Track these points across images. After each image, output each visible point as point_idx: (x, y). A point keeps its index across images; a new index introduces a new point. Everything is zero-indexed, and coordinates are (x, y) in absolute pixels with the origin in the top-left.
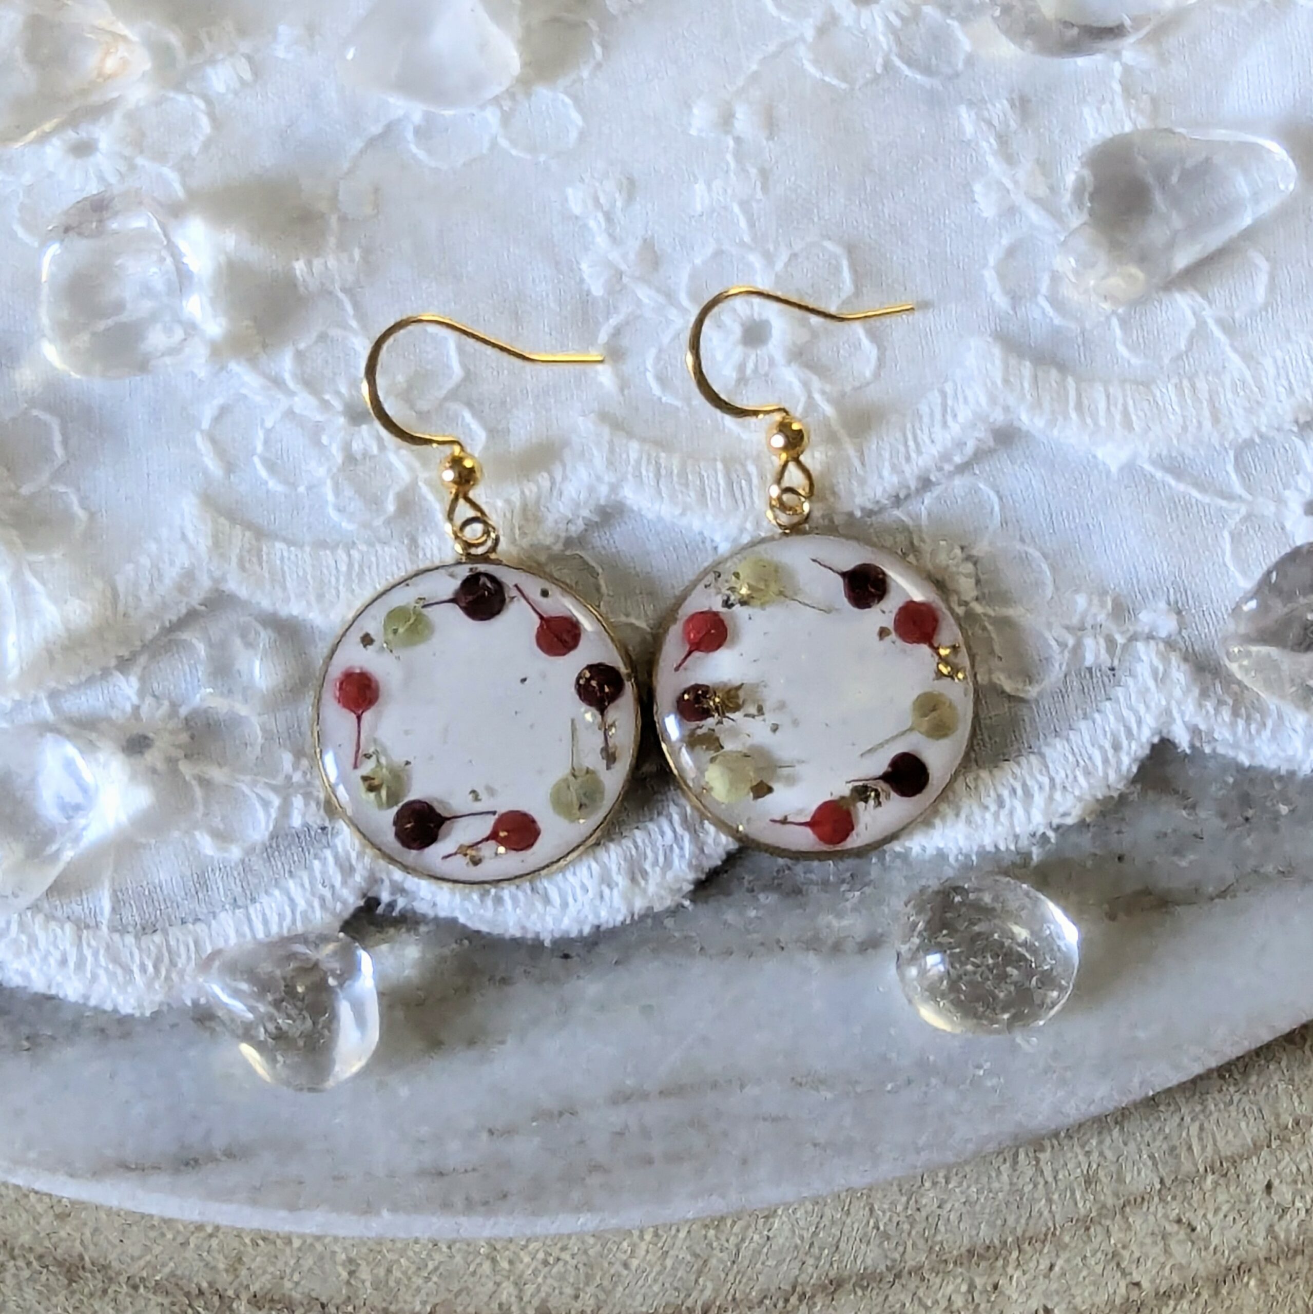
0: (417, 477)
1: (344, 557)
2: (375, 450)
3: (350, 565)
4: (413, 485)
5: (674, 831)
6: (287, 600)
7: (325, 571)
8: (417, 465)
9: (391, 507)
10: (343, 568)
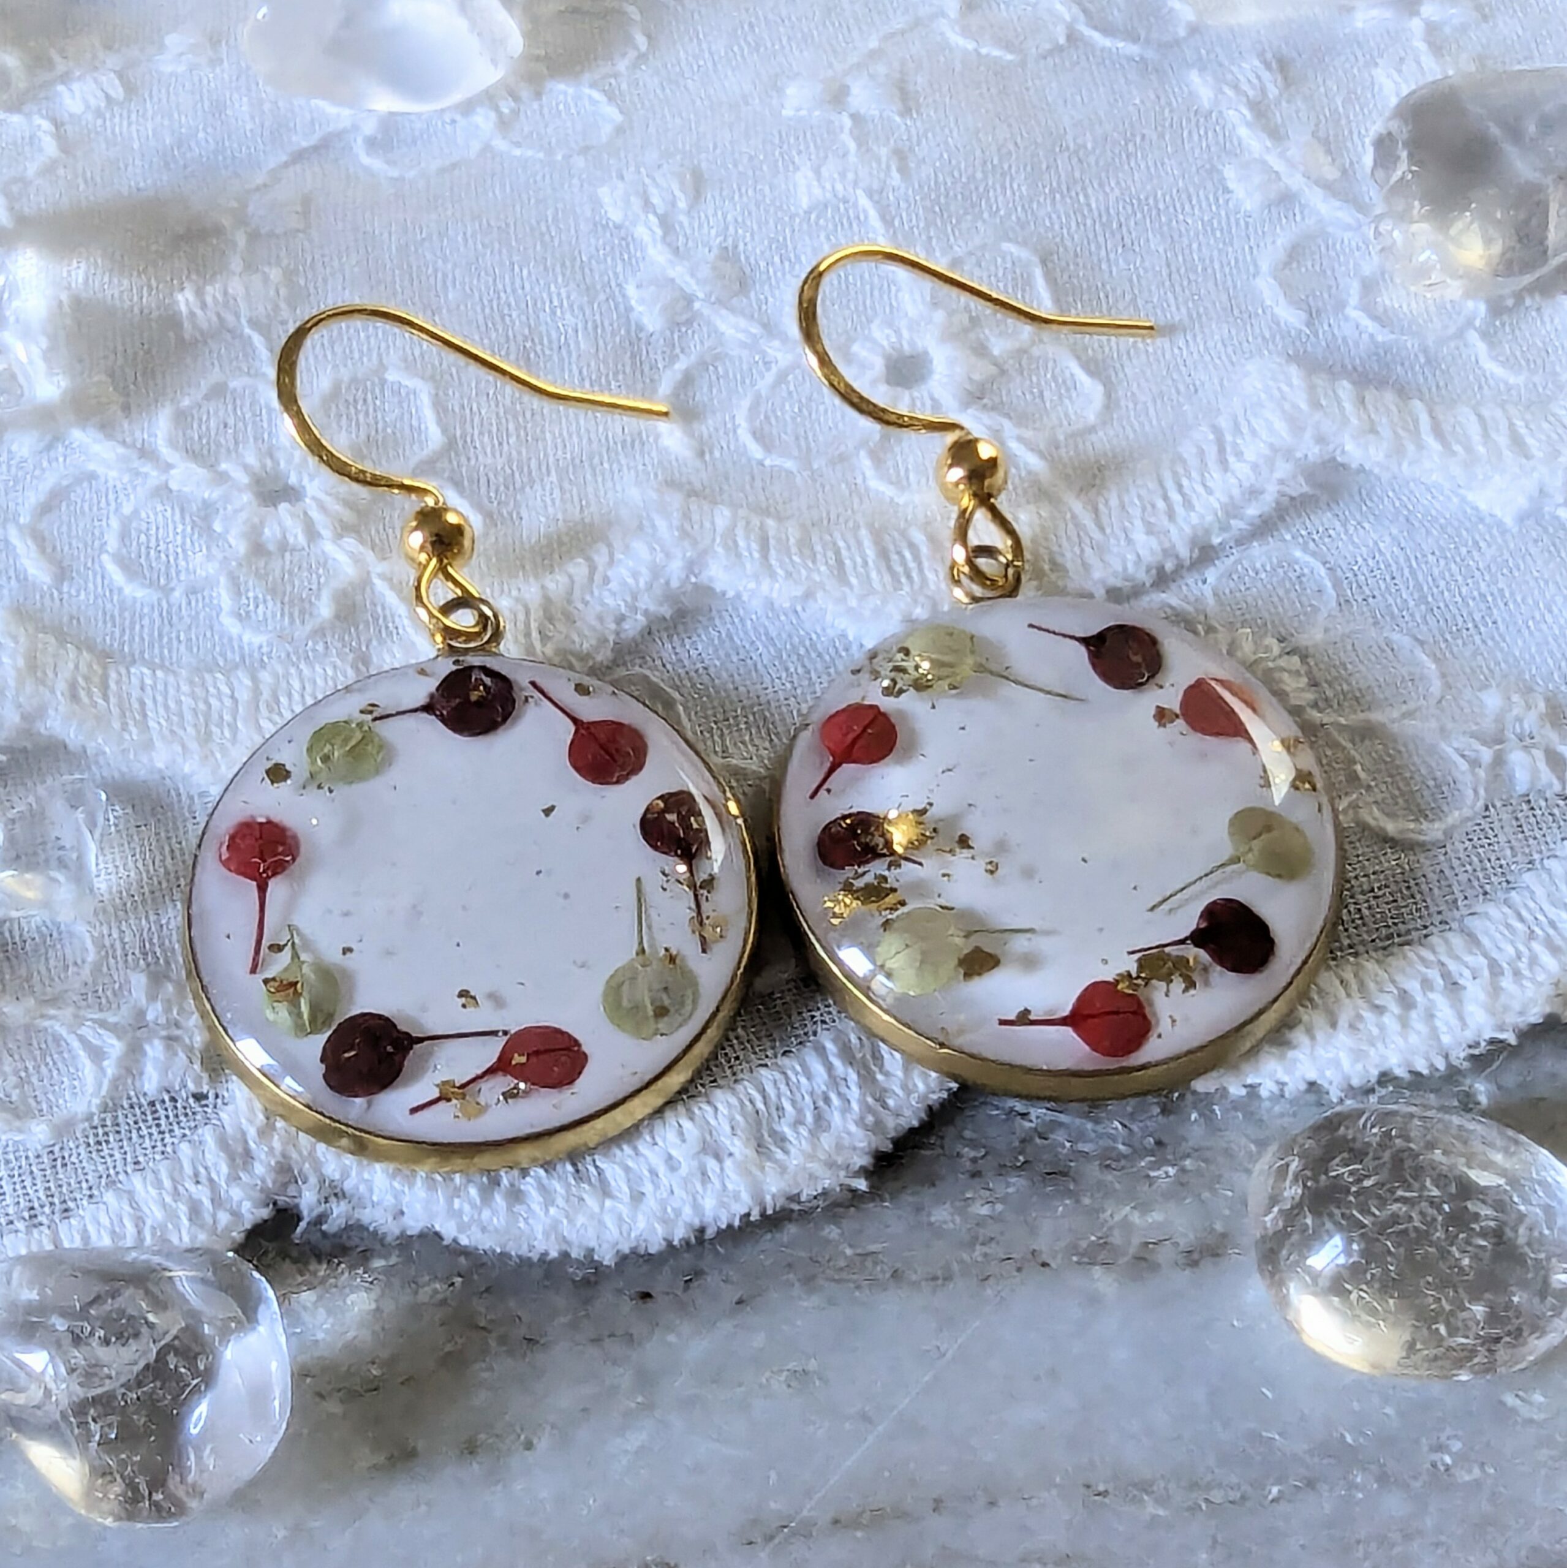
0: (368, 573)
1: (248, 682)
2: (302, 540)
3: (256, 692)
4: (365, 583)
5: (829, 1067)
6: (149, 745)
7: (213, 701)
8: (370, 556)
9: (325, 609)
10: (244, 695)
